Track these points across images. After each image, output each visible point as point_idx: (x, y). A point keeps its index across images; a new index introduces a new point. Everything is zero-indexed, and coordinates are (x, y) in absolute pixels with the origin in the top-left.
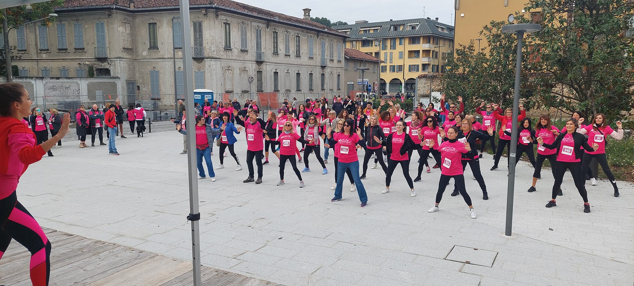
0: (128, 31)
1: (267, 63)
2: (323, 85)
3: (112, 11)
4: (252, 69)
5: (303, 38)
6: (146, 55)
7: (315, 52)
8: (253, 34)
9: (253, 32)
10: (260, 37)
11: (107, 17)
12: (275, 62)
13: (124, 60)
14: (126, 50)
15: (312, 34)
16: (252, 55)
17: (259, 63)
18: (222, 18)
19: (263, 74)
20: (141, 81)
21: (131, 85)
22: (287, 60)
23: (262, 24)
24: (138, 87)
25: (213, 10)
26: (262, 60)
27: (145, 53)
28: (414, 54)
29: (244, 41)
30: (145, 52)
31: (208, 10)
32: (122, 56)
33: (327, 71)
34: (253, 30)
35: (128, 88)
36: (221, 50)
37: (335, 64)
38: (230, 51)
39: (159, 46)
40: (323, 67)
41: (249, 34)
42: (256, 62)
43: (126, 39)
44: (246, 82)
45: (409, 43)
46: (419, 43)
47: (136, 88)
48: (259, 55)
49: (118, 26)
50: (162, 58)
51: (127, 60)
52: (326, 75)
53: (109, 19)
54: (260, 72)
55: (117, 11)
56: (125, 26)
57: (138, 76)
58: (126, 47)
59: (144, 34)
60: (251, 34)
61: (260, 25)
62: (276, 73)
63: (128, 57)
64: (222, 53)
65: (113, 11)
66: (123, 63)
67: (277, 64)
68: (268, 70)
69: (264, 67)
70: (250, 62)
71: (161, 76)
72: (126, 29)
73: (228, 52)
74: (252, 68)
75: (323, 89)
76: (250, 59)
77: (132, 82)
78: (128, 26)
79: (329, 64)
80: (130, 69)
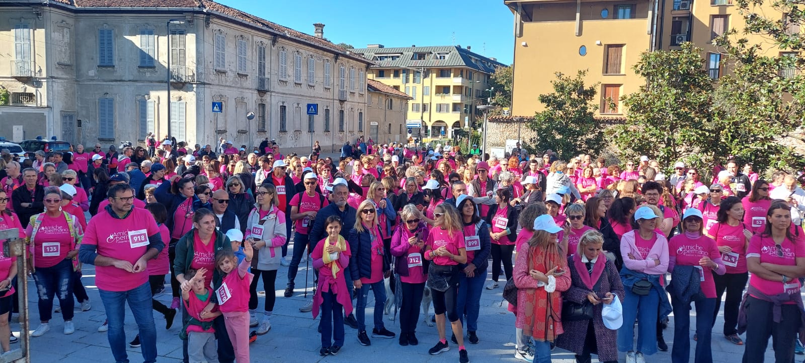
0: (67, 40)
1: (273, 94)
2: (341, 125)
3: (42, 7)
4: (252, 102)
5: (318, 61)
6: (93, 75)
7: (332, 81)
8: (255, 53)
9: (254, 50)
10: (264, 58)
11: (35, 16)
12: (281, 91)
13: (59, 81)
14: (63, 66)
15: (329, 57)
16: (252, 82)
17: (262, 91)
18: (215, 29)
19: (267, 108)
20: (84, 112)
21: (68, 118)
22: (297, 90)
23: (267, 40)
24: (79, 123)
25: (202, 16)
26: (266, 88)
27: (92, 73)
28: (444, 90)
29: (242, 62)
30: (93, 71)
31: (195, 15)
32: (56, 76)
33: (347, 106)
34: (254, 47)
35: (64, 124)
36: (212, 73)
37: (357, 98)
38: (224, 75)
39: (116, 62)
40: (342, 101)
41: (249, 53)
42: (258, 90)
43: (63, 50)
44: (243, 118)
45: (437, 76)
46: (449, 76)
47: (76, 123)
48: (262, 81)
49: (52, 30)
50: (120, 81)
51: (63, 81)
52: (345, 112)
53: (37, 19)
54: (262, 106)
55: (52, 9)
56: (63, 31)
57: (80, 105)
58: (62, 61)
59: (91, 44)
60: (252, 53)
61: (264, 40)
62: (283, 108)
63: (64, 76)
64: (212, 77)
65: (45, 8)
66: (58, 86)
67: (284, 96)
68: (273, 102)
69: (267, 97)
70: (250, 91)
71: (117, 106)
72: (63, 36)
73: (220, 76)
74: (252, 98)
75: (341, 130)
76: (250, 86)
77: (71, 114)
78: (67, 32)
79: (349, 98)
80: (67, 94)
